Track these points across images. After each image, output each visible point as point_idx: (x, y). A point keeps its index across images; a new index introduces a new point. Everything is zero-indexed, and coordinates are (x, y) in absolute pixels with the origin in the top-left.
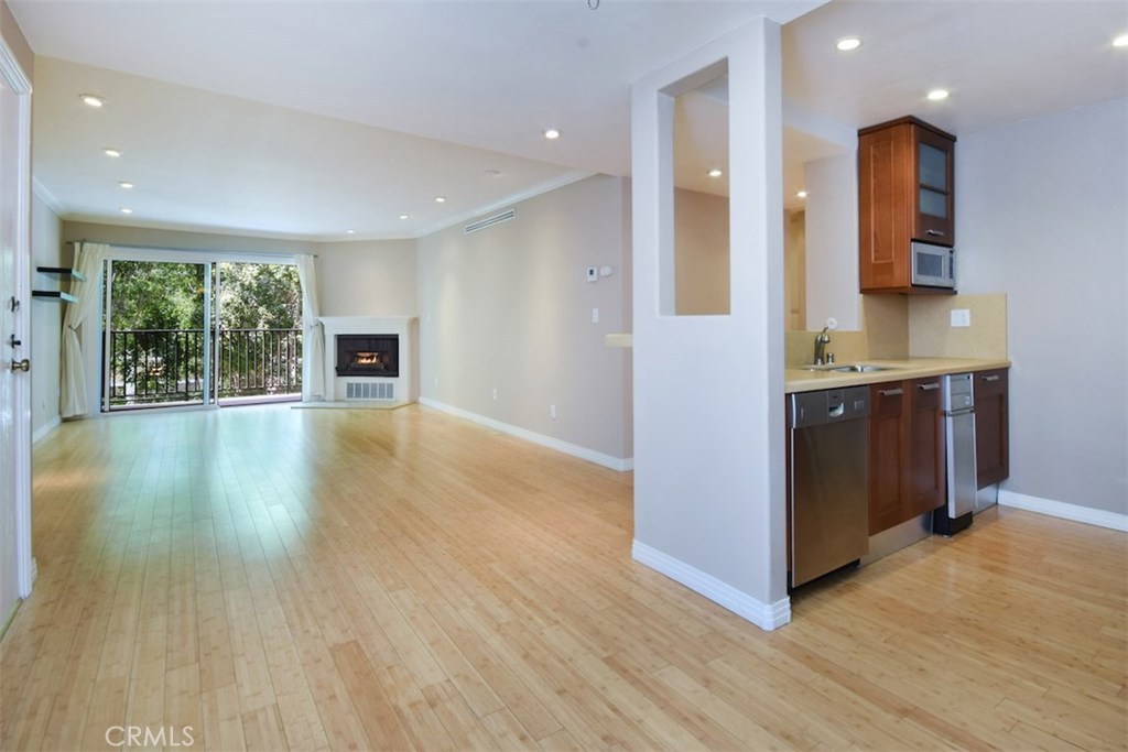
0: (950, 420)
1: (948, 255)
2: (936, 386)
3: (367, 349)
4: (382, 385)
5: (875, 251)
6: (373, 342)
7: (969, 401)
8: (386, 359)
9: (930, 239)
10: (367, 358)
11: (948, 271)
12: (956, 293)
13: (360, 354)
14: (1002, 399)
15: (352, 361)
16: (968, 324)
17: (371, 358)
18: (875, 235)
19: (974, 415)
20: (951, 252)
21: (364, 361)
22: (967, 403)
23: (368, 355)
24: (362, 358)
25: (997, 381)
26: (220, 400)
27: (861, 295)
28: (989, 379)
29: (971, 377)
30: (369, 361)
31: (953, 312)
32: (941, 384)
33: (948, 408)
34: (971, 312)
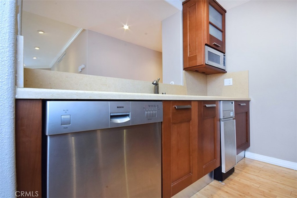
0: (222, 123)
1: (223, 56)
2: (215, 105)
5: (189, 52)
7: (232, 114)
9: (214, 47)
11: (223, 62)
12: (226, 72)
14: (247, 114)
16: (232, 84)
18: (189, 45)
19: (235, 120)
20: (224, 56)
22: (231, 115)
25: (245, 105)
27: (184, 71)
28: (242, 104)
29: (233, 103)
31: (225, 80)
32: (217, 105)
33: (222, 117)
34: (233, 79)
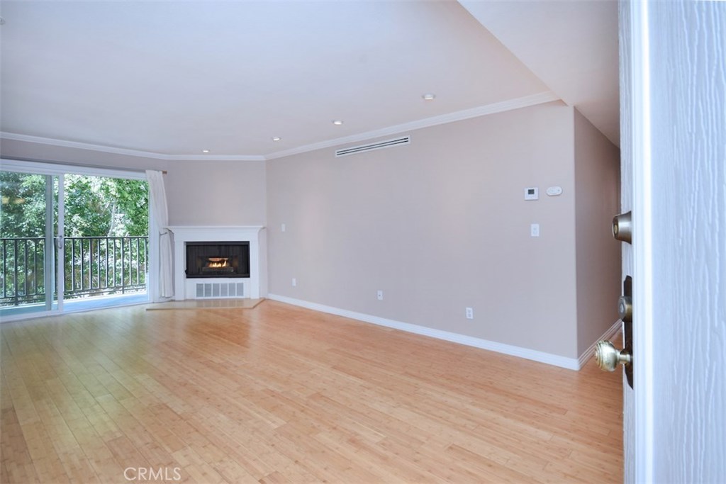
3: (217, 255)
4: (232, 286)
6: (223, 248)
8: (236, 263)
10: (218, 263)
13: (210, 259)
15: (203, 265)
17: (222, 262)
21: (215, 265)
23: (218, 259)
24: (213, 262)
26: (66, 301)
30: (220, 265)
